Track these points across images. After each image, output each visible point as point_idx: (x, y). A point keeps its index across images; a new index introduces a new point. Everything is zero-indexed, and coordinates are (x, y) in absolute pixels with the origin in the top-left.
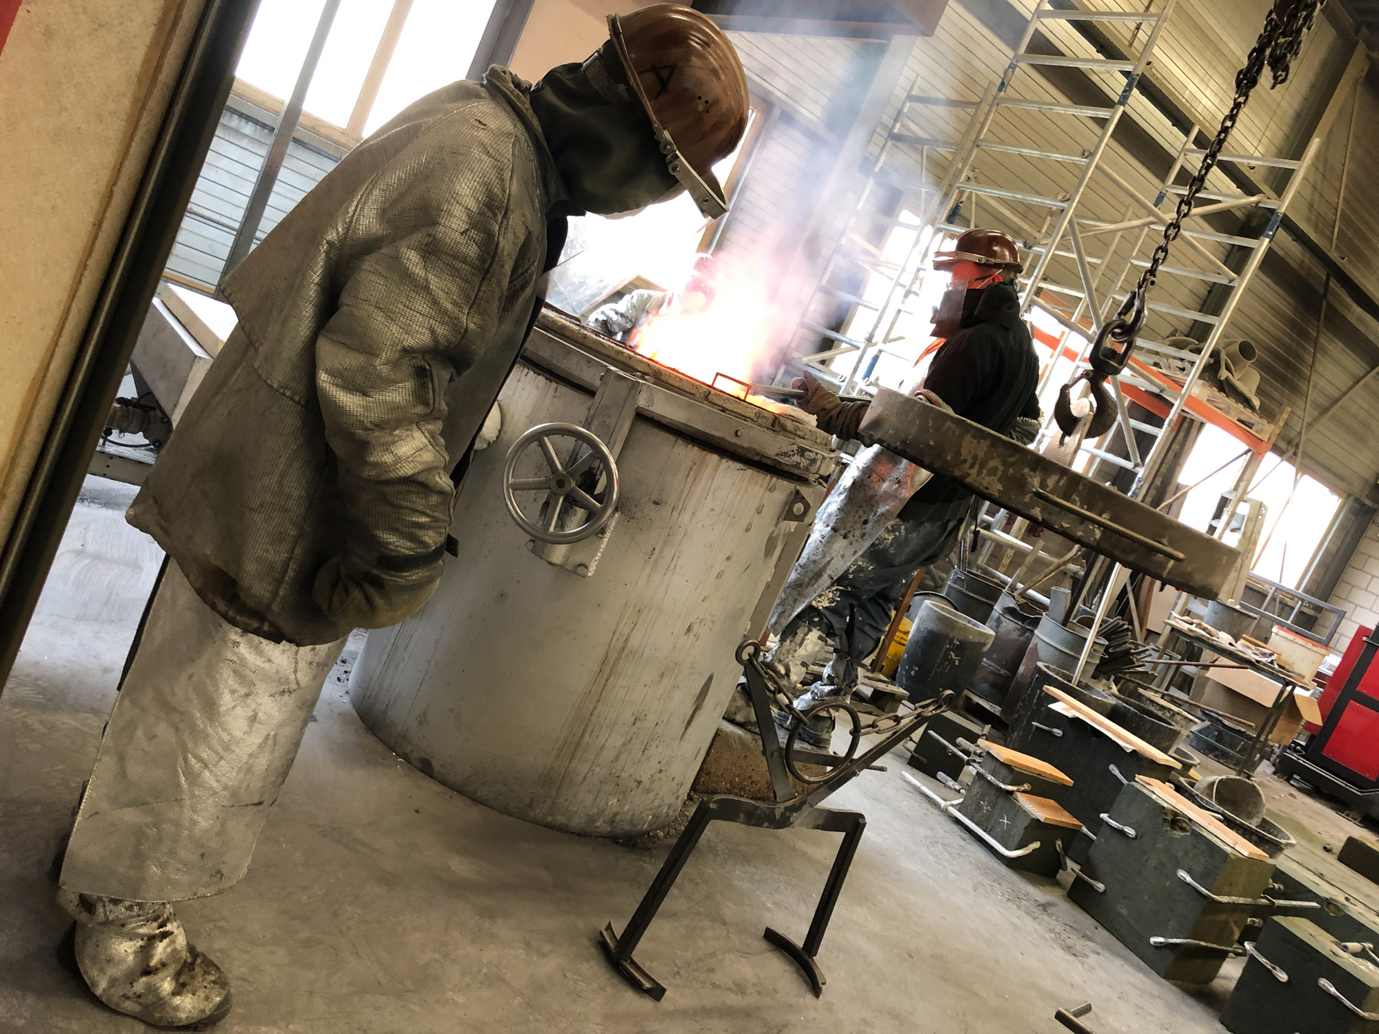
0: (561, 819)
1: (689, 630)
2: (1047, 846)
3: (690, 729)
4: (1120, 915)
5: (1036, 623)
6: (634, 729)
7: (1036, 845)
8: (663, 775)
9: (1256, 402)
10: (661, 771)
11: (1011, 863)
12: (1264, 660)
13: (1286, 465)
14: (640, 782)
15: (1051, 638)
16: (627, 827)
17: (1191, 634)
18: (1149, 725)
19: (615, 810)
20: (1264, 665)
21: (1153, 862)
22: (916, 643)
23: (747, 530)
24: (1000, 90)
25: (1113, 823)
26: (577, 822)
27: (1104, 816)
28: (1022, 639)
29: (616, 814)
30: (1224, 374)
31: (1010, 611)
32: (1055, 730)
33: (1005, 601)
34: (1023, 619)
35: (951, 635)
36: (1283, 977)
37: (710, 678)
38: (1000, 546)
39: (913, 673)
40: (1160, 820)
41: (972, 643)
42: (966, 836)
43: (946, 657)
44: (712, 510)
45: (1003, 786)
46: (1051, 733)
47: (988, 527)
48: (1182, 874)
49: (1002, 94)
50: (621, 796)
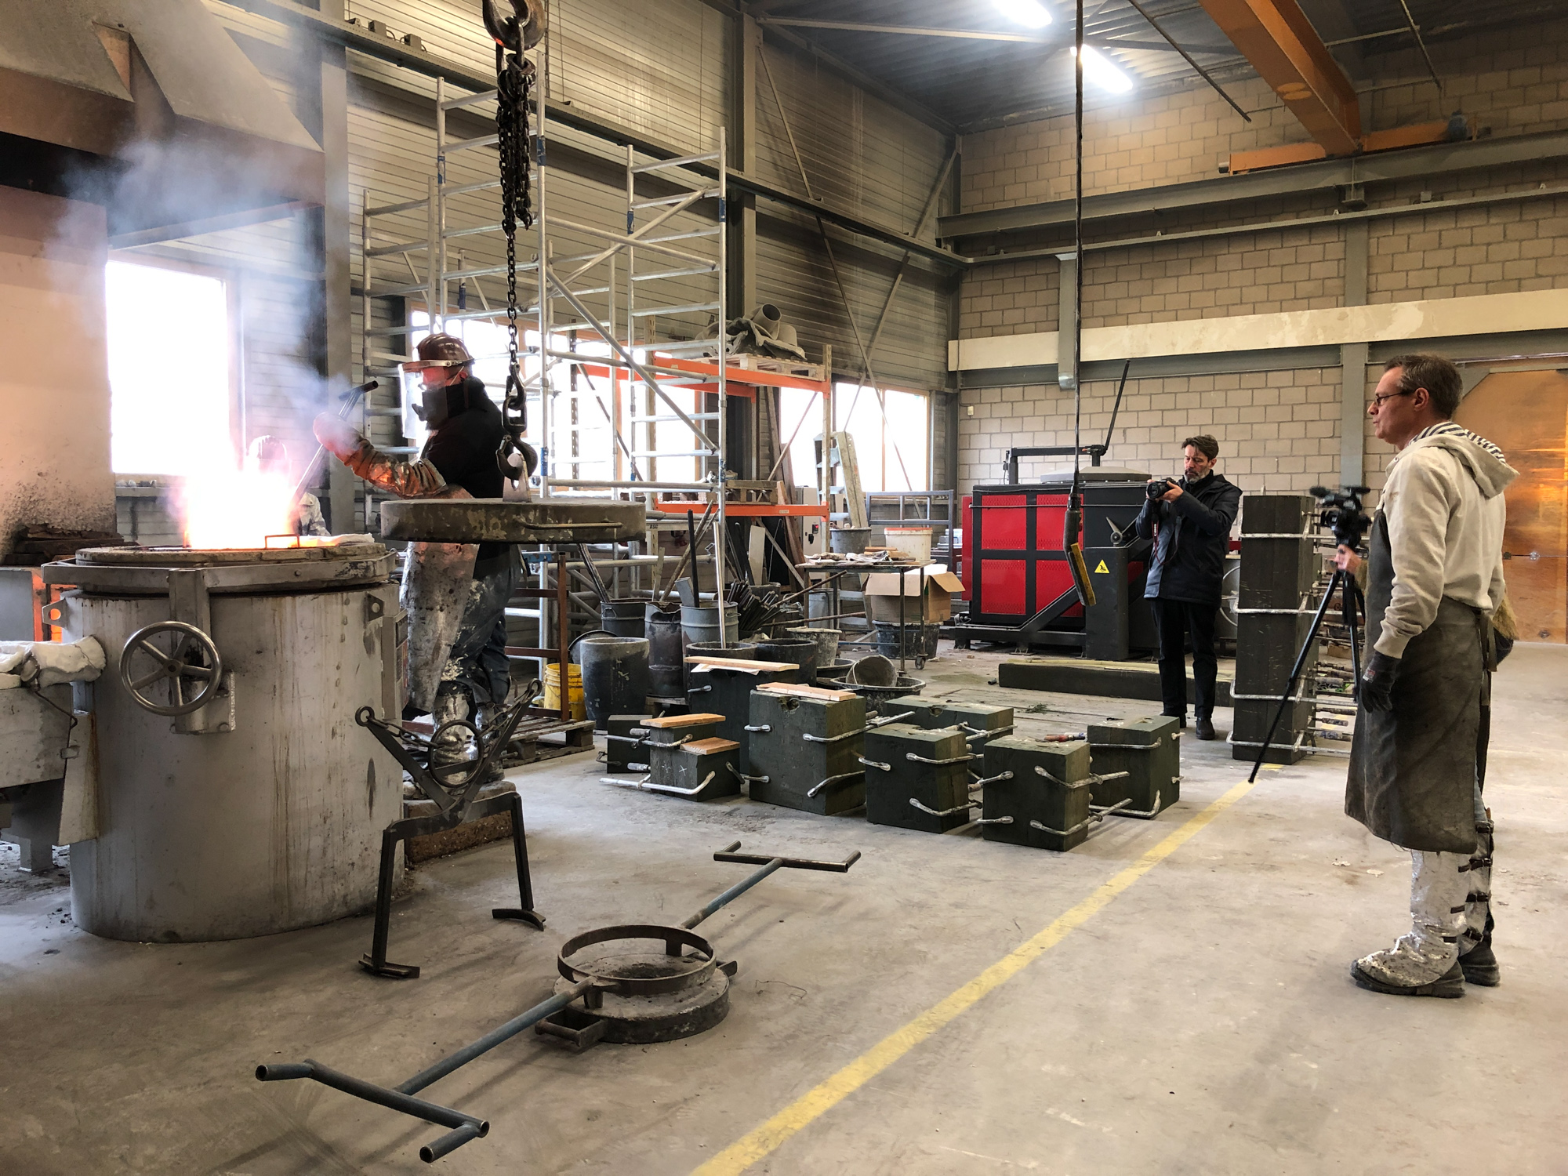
0: (301, 920)
1: (334, 733)
2: (721, 773)
3: (374, 808)
4: (785, 790)
5: (678, 616)
6: (327, 826)
7: (712, 774)
8: (369, 852)
9: (801, 352)
10: (366, 849)
11: (699, 798)
12: (881, 560)
13: (865, 389)
14: (353, 864)
15: (693, 622)
16: (359, 902)
17: (820, 566)
18: (790, 652)
19: (343, 893)
20: (882, 564)
21: (788, 740)
22: (588, 679)
23: (343, 640)
24: (440, 182)
25: (754, 728)
26: (316, 916)
27: (747, 727)
28: (675, 634)
29: (345, 896)
30: (760, 340)
31: (656, 616)
32: (706, 687)
33: (651, 610)
34: (669, 618)
35: (612, 658)
36: (887, 767)
37: (371, 763)
38: (644, 567)
39: (597, 705)
40: (780, 708)
41: (631, 657)
42: (663, 797)
43: (616, 677)
44: (306, 638)
45: (668, 745)
46: (705, 692)
47: (626, 556)
48: (807, 737)
49: (443, 185)
50: (343, 881)
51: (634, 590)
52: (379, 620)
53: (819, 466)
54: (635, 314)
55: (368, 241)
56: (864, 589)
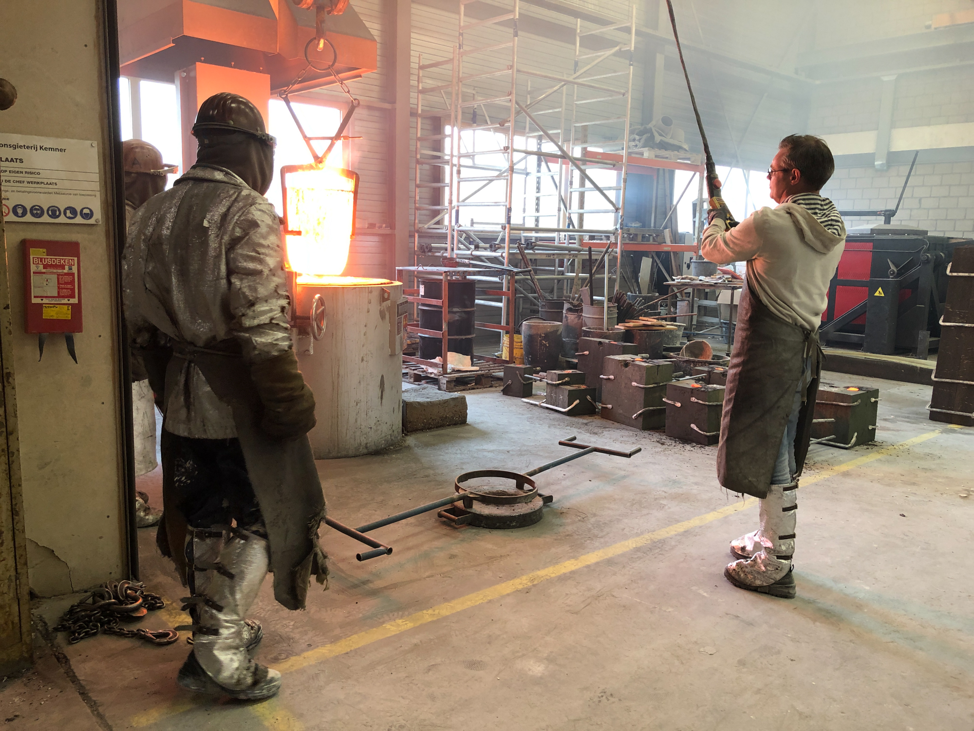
0: (344, 453)
1: (362, 360)
2: (583, 400)
3: (383, 401)
4: (620, 414)
5: (581, 311)
6: (358, 407)
7: (577, 401)
8: (380, 422)
9: (686, 147)
10: (378, 421)
11: (568, 414)
12: (720, 281)
14: (371, 428)
15: (594, 314)
16: (374, 448)
19: (365, 442)
20: (720, 284)
21: (623, 385)
22: (525, 344)
23: (368, 312)
24: (460, 48)
25: (605, 377)
26: (351, 453)
27: (601, 376)
28: (580, 321)
29: (366, 444)
30: (658, 138)
31: (569, 310)
32: (585, 352)
33: (566, 306)
34: (576, 311)
35: (539, 333)
36: (679, 405)
37: (382, 376)
38: (572, 279)
39: (530, 359)
40: (620, 366)
41: (551, 333)
42: (552, 412)
43: (541, 344)
44: (349, 309)
45: (554, 383)
46: (584, 354)
47: (562, 273)
48: (634, 384)
49: (461, 50)
50: (365, 436)
51: (565, 293)
52: (389, 302)
53: (694, 220)
54: (576, 125)
55: (421, 85)
56: (717, 300)
